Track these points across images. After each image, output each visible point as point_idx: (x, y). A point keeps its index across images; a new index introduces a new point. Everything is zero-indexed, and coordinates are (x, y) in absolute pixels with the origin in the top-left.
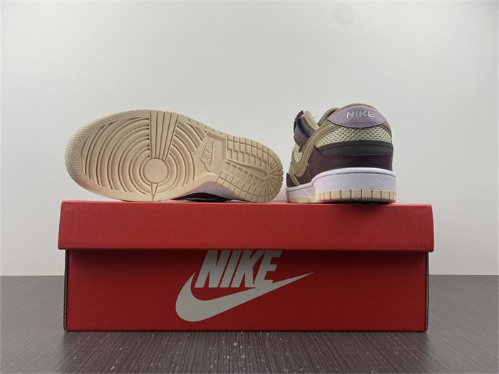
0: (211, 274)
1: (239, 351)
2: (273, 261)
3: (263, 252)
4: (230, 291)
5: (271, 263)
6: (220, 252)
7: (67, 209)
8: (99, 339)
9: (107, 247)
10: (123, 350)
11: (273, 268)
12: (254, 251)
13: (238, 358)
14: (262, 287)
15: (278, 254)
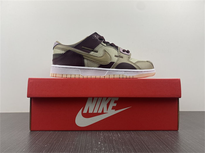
0: (90, 107)
1: (101, 146)
2: (115, 102)
3: (111, 98)
4: (97, 114)
5: (114, 103)
6: (93, 98)
7: (31, 81)
8: (36, 141)
9: (47, 96)
10: (47, 146)
11: (115, 105)
12: (107, 98)
13: (101, 149)
14: (111, 112)
15: (117, 99)
